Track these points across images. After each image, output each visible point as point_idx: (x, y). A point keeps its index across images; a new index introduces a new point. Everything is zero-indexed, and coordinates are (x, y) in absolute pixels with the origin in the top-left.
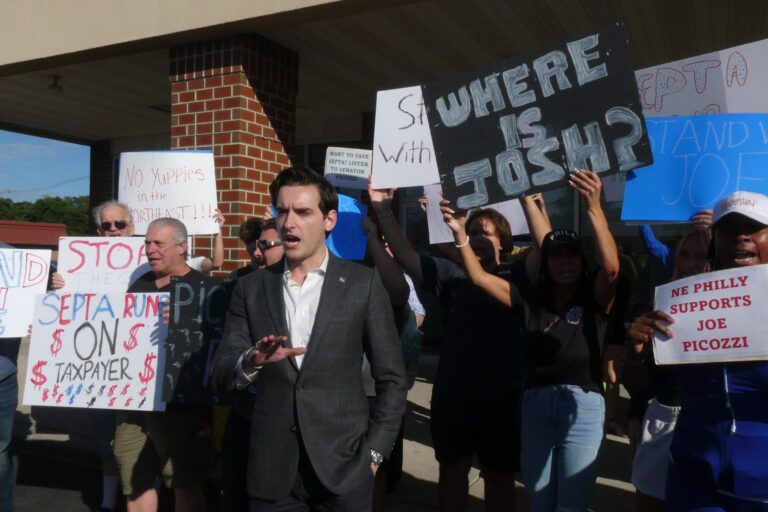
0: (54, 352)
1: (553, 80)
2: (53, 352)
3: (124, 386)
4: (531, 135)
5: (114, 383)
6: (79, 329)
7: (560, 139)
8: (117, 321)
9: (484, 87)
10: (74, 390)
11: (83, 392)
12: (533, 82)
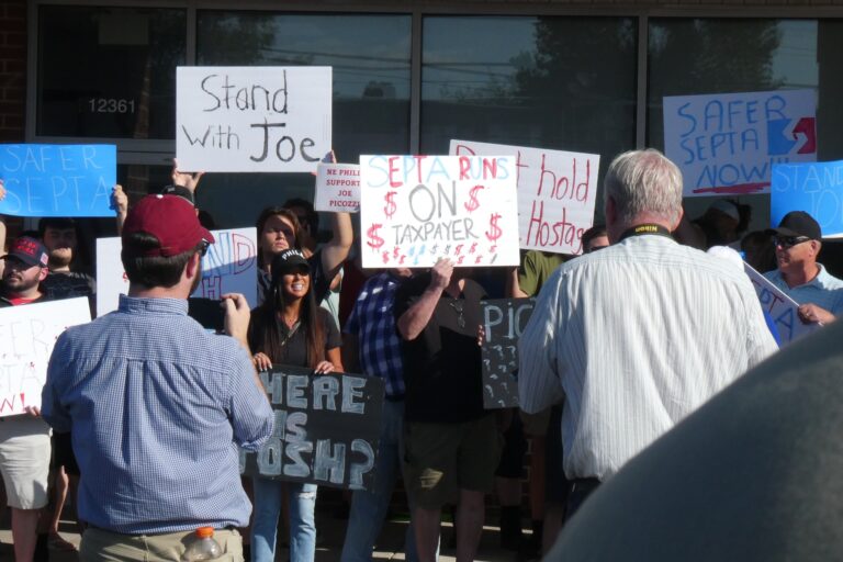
0: (389, 215)
1: (324, 398)
2: (387, 214)
3: (471, 245)
4: (294, 434)
5: (460, 242)
6: (413, 192)
7: (315, 446)
8: (454, 183)
9: (270, 380)
10: (417, 251)
11: (427, 252)
12: (308, 393)
